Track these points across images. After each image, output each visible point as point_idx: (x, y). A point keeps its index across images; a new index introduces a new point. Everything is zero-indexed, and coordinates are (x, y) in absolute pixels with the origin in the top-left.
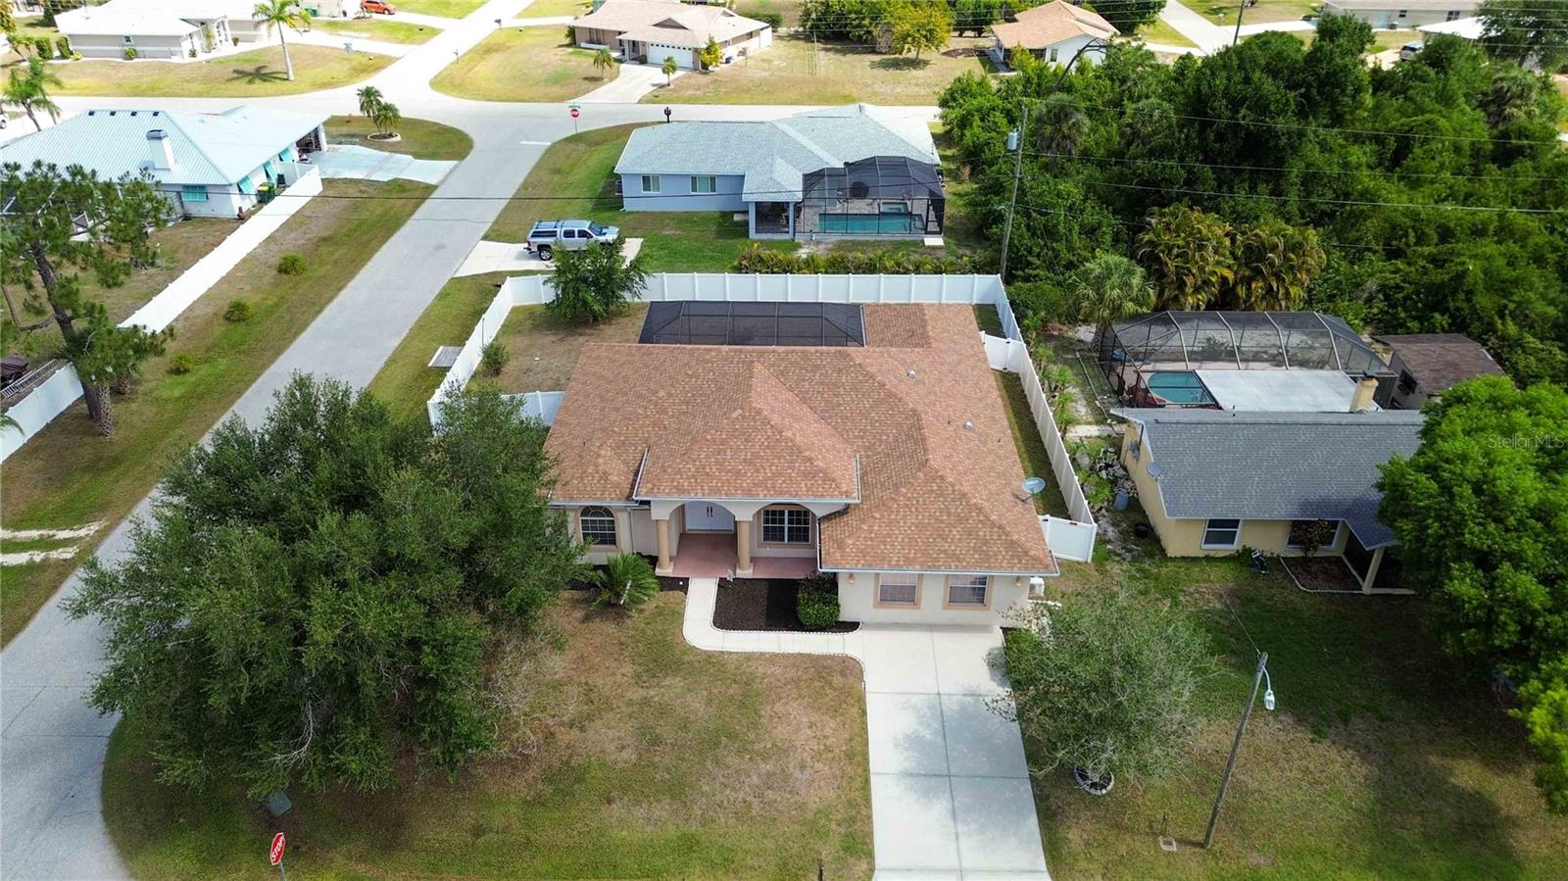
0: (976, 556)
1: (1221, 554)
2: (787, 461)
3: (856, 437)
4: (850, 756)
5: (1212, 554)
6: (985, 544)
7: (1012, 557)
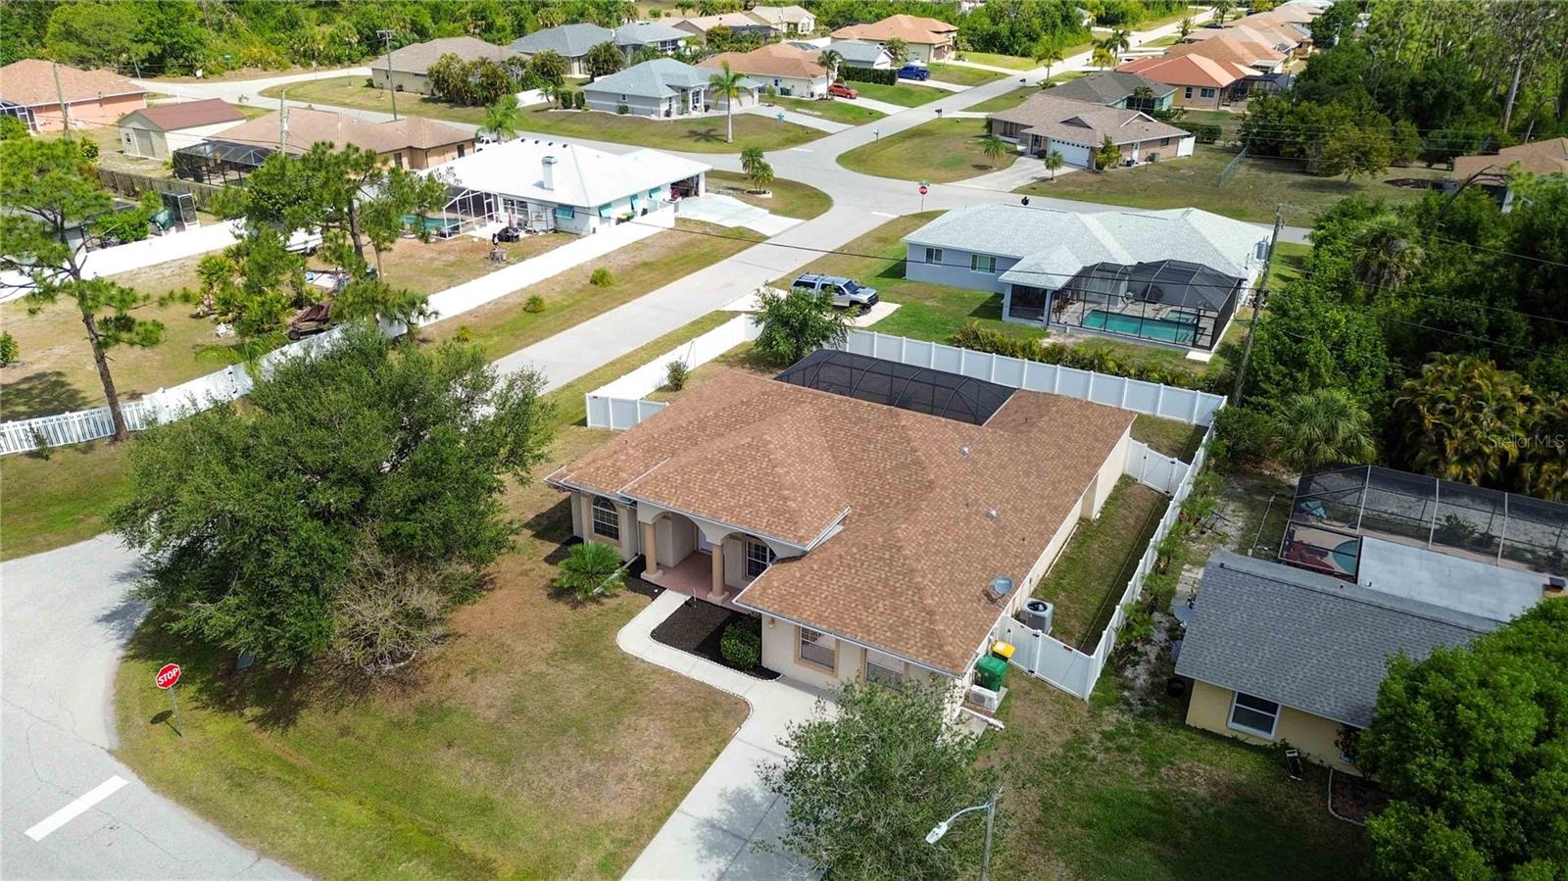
0: (889, 634)
1: (1254, 742)
2: (764, 495)
3: (860, 494)
4: (671, 788)
5: (1241, 737)
6: (903, 625)
7: (923, 648)
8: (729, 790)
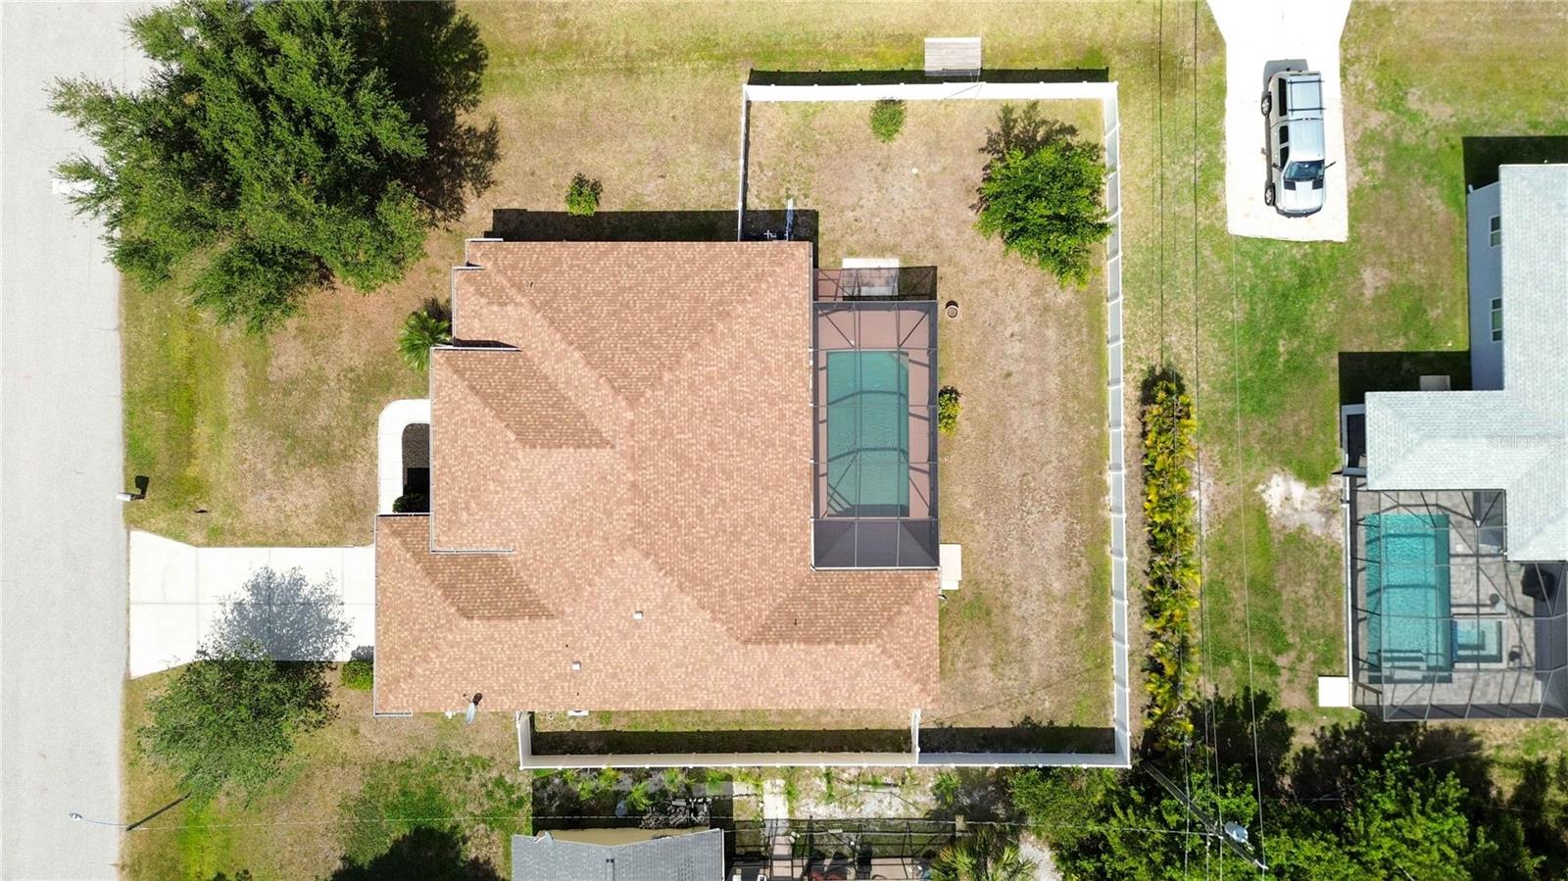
2: (466, 486)
3: (535, 552)
4: (284, 533)
8: (301, 572)
